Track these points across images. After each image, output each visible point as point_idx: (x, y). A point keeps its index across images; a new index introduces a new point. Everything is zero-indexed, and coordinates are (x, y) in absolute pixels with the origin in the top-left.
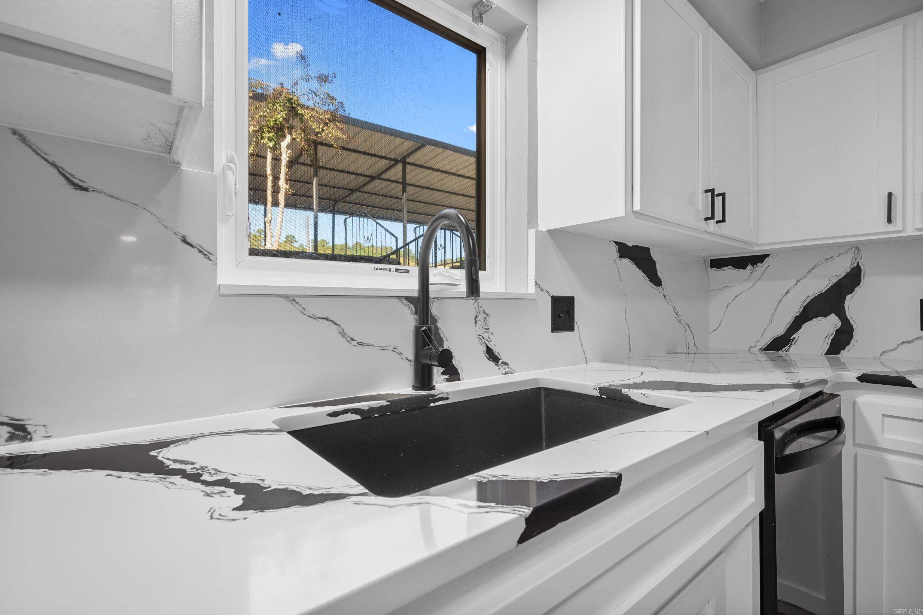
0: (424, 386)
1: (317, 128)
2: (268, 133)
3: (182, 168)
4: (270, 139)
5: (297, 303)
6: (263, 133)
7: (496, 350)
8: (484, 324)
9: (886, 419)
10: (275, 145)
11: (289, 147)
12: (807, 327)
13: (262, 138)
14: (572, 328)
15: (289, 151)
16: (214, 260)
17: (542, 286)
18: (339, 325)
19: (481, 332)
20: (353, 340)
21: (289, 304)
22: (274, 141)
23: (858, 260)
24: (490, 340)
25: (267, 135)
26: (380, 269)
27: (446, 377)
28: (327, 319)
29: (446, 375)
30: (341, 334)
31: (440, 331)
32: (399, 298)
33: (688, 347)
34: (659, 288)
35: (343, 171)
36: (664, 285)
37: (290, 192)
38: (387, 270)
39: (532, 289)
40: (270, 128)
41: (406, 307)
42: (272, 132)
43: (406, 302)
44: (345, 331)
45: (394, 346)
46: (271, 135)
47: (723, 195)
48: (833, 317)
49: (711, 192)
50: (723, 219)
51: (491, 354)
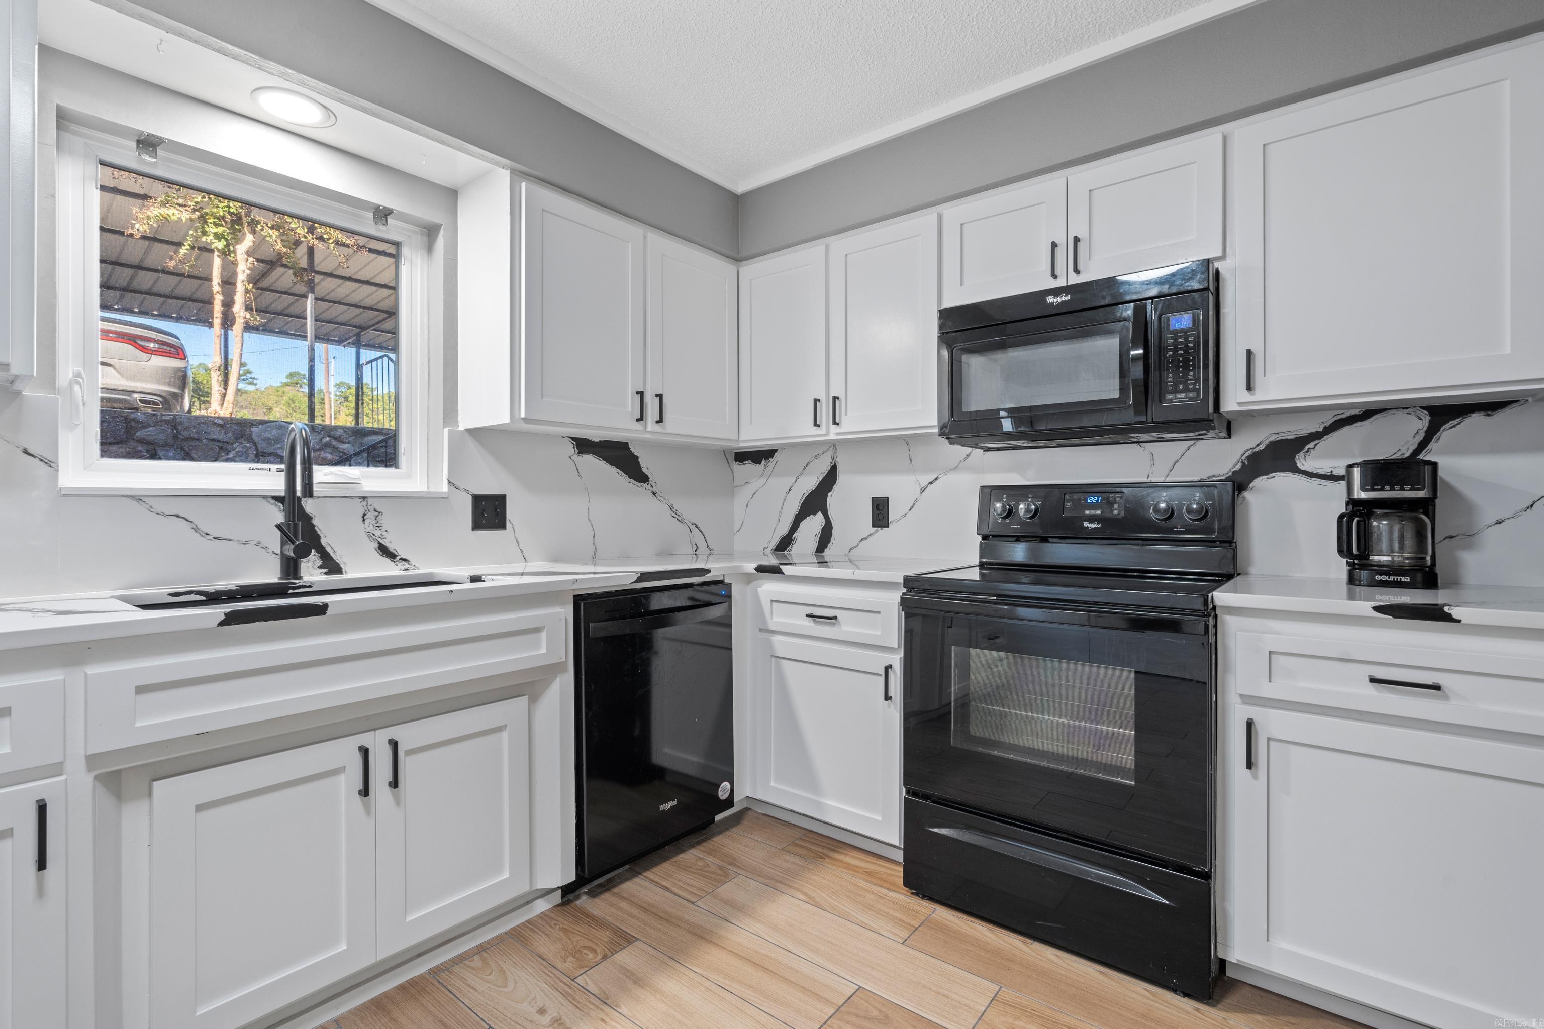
0: (289, 576)
1: (299, 227)
2: (214, 227)
3: (23, 393)
4: (218, 237)
5: (144, 502)
6: (206, 226)
7: (391, 547)
8: (374, 521)
9: (774, 604)
10: (227, 245)
11: (249, 253)
12: (804, 524)
13: (204, 233)
14: (503, 527)
15: (251, 259)
16: (56, 467)
17: (457, 484)
18: (191, 522)
19: (371, 529)
20: (207, 534)
21: (135, 503)
22: (226, 240)
23: (835, 458)
24: (384, 537)
25: (212, 229)
26: (257, 469)
27: (325, 570)
28: (178, 516)
29: (324, 569)
30: (194, 529)
31: (316, 528)
32: (264, 497)
33: (695, 549)
34: (645, 485)
35: (368, 283)
36: (653, 481)
37: (257, 320)
38: (266, 469)
39: (445, 488)
40: (218, 219)
41: (273, 506)
42: (222, 225)
43: (273, 501)
44: (199, 527)
45: (258, 540)
46: (220, 230)
47: (660, 396)
48: (820, 515)
49: (641, 394)
50: (660, 421)
51: (384, 551)
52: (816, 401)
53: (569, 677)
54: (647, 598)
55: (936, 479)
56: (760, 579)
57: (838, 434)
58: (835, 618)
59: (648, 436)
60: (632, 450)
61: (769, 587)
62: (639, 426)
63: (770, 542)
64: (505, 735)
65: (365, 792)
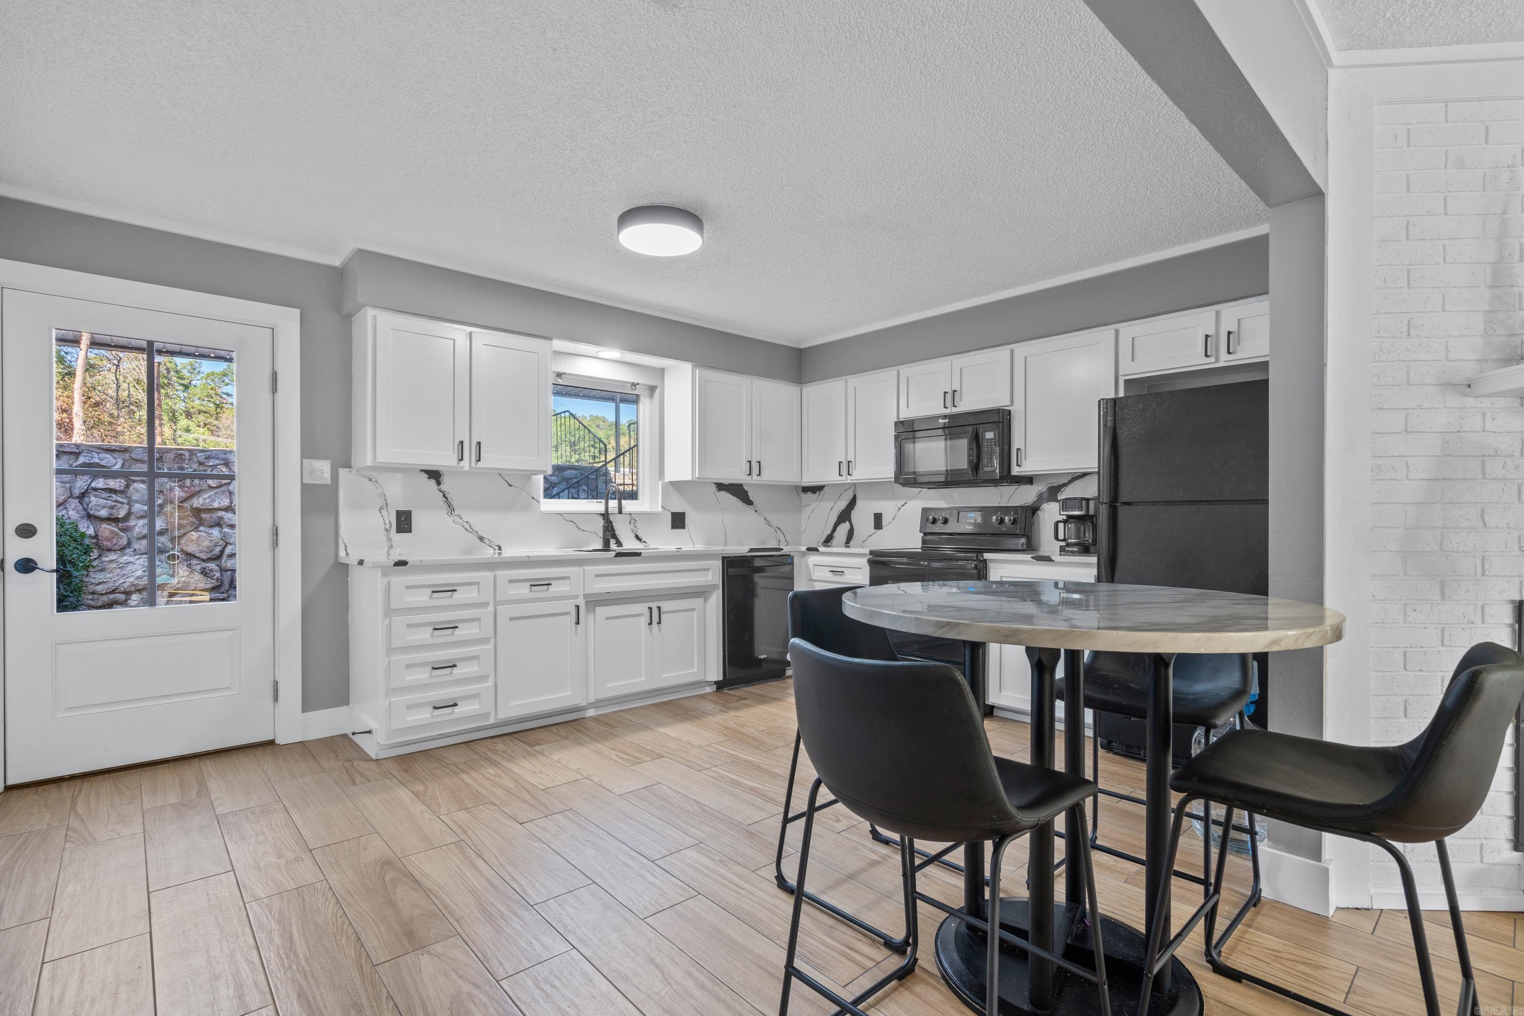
0: (606, 546)
5: (562, 516)
7: (640, 536)
8: (632, 524)
12: (839, 528)
14: (684, 527)
16: (540, 504)
17: (665, 507)
19: (632, 528)
20: (580, 528)
23: (855, 493)
24: (636, 531)
26: (595, 502)
28: (572, 522)
29: (616, 544)
30: (576, 526)
31: (614, 528)
32: (597, 515)
33: (778, 541)
34: (751, 506)
36: (755, 504)
38: (598, 502)
39: (660, 509)
41: (600, 518)
43: (600, 516)
44: (578, 526)
45: (594, 531)
47: (759, 462)
48: (847, 523)
49: (750, 462)
50: (760, 474)
51: (637, 537)
52: (840, 463)
53: (720, 592)
54: (753, 560)
55: (905, 503)
56: (809, 554)
57: (851, 480)
58: (843, 572)
59: (753, 482)
60: (745, 488)
61: (813, 559)
62: (749, 478)
63: (821, 538)
64: (695, 612)
65: (650, 624)
